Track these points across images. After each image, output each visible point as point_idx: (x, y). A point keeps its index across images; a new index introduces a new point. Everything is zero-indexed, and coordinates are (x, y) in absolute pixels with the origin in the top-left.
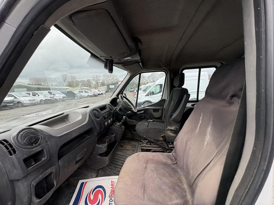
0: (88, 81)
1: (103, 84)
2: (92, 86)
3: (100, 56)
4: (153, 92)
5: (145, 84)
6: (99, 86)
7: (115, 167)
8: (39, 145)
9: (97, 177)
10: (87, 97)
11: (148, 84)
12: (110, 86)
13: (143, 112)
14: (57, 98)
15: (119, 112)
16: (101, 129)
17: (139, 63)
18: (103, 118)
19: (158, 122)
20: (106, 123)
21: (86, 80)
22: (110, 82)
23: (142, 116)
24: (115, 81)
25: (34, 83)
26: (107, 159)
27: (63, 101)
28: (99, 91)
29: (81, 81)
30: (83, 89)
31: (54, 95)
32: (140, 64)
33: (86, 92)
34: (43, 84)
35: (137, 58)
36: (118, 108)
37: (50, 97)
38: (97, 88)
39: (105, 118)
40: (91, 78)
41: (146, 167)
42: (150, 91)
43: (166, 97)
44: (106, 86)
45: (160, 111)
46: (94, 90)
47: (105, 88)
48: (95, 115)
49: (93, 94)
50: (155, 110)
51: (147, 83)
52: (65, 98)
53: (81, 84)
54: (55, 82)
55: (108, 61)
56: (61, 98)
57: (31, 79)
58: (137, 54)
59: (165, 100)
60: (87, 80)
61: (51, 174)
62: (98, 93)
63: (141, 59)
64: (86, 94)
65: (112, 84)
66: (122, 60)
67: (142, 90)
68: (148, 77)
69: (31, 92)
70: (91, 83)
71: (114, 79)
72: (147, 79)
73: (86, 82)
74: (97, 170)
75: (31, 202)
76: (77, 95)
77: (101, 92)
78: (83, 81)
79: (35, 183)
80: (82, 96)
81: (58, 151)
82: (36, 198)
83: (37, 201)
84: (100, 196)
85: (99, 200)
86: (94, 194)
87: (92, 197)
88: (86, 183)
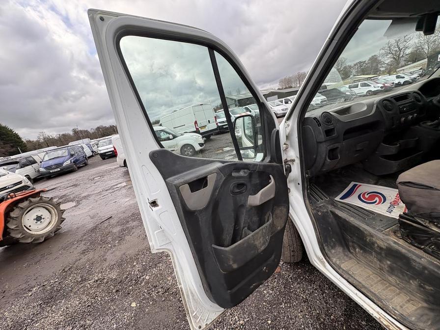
0: (374, 59)
1: (415, 58)
6: (403, 63)
8: (332, 124)
9: (376, 184)
10: (366, 95)
14: (314, 103)
16: (393, 126)
18: (398, 112)
20: (403, 119)
21: (366, 58)
25: (284, 87)
28: (398, 77)
29: (355, 65)
30: (359, 81)
33: (364, 85)
34: (293, 85)
38: (396, 71)
39: (402, 112)
40: (382, 51)
44: (426, 60)
46: (386, 77)
47: (422, 64)
48: (385, 107)
49: (381, 87)
52: (325, 103)
53: (354, 72)
56: (319, 102)
57: (281, 82)
60: (370, 59)
61: (337, 148)
62: (397, 81)
64: (365, 90)
69: (283, 99)
70: (379, 62)
73: (366, 64)
74: (378, 176)
75: (325, 159)
76: (345, 94)
77: (404, 77)
78: (360, 62)
79: (329, 148)
80: (355, 94)
81: (343, 133)
82: (329, 158)
83: (329, 160)
84: (377, 199)
85: (376, 201)
86: (369, 195)
87: (367, 196)
88: (360, 185)
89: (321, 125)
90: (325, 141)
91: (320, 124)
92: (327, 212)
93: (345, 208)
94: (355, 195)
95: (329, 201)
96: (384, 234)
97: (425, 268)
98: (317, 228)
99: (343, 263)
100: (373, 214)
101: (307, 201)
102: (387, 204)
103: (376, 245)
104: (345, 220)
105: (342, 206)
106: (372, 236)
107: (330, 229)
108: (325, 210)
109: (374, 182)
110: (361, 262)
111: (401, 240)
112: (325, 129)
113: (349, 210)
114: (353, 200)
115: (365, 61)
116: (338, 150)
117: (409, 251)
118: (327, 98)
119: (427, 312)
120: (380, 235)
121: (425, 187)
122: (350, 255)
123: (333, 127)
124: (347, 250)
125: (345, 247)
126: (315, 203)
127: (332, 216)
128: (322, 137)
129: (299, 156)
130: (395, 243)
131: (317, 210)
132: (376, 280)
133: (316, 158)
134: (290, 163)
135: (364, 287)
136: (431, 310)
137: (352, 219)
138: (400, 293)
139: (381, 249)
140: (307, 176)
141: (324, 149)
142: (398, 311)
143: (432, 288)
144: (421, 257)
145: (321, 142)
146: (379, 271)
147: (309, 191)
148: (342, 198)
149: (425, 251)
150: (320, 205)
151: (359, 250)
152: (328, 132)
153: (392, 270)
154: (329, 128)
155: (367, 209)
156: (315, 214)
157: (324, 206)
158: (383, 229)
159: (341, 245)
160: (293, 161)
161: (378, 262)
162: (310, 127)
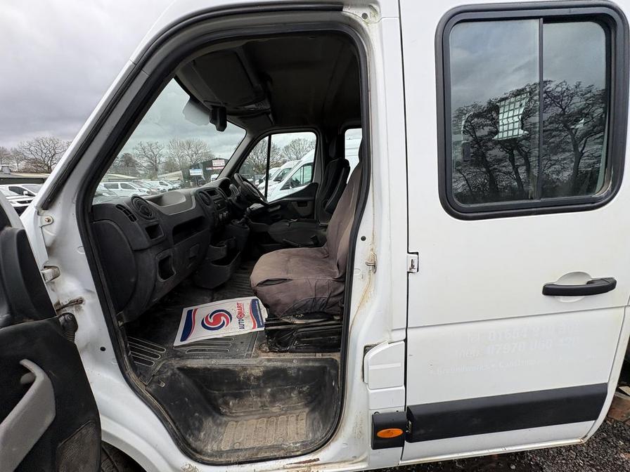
0: (128, 158)
1: (170, 167)
2: (141, 172)
3: (205, 101)
4: (297, 180)
5: (278, 165)
6: (161, 170)
7: (239, 291)
9: (212, 301)
11: (286, 164)
12: (191, 171)
13: (279, 207)
15: (237, 204)
16: (215, 224)
17: (268, 114)
18: (215, 207)
19: (306, 221)
20: (221, 216)
22: (189, 161)
23: (277, 216)
24: (204, 159)
26: (228, 269)
28: (161, 184)
30: (119, 180)
31: (30, 195)
32: (270, 116)
33: (124, 186)
35: (266, 106)
36: (233, 198)
37: (18, 202)
38: (157, 178)
39: (218, 208)
40: (135, 151)
41: (289, 260)
42: (291, 179)
43: (318, 180)
44: (181, 172)
45: (309, 204)
46: (149, 181)
47: (177, 175)
48: (204, 200)
50: (301, 203)
51: (284, 162)
54: (18, 161)
55: (218, 109)
58: (266, 101)
59: (316, 184)
61: (169, 257)
62: (161, 188)
63: (271, 108)
64: (128, 193)
65: (196, 166)
66: (242, 109)
67: (274, 179)
68: (285, 147)
70: (135, 162)
71: (200, 152)
72: (283, 154)
74: (213, 289)
75: (156, 280)
77: (167, 185)
79: (158, 259)
80: (118, 197)
81: (171, 232)
82: (162, 278)
83: (162, 280)
84: (223, 318)
85: (224, 322)
86: (212, 317)
87: (211, 321)
88: (196, 310)
89: (136, 219)
90: (150, 248)
91: (134, 217)
92: (174, 374)
93: (196, 350)
94: (198, 326)
95: (168, 354)
96: (253, 357)
97: (299, 369)
98: (166, 416)
99: (222, 440)
100: (230, 339)
101: (133, 376)
102: (235, 320)
103: (252, 378)
104: (206, 369)
105: (190, 351)
106: (244, 369)
107: (187, 399)
108: (169, 374)
109: (210, 298)
110: (238, 416)
111: (270, 354)
112: (146, 226)
113: (203, 350)
114: (200, 334)
116: (171, 261)
117: (282, 361)
119: (312, 416)
120: (252, 362)
121: (278, 282)
122: (225, 419)
123: (156, 223)
124: (217, 415)
125: (214, 413)
126: (147, 370)
127: (182, 376)
128: (143, 240)
129: (93, 288)
130: (269, 360)
131: (155, 382)
132: (263, 426)
133: (136, 283)
134: (69, 310)
135: (260, 449)
136: (313, 411)
137: (213, 361)
138: (288, 418)
139: (258, 378)
140: (121, 324)
141: (150, 260)
142: (298, 443)
143: (308, 387)
144: (291, 361)
145: (142, 250)
146: (261, 411)
147: (130, 353)
148: (183, 339)
149: (291, 351)
150: (158, 369)
151: (234, 401)
152: (152, 231)
153: (274, 398)
154: (151, 224)
155: (221, 336)
156: (155, 390)
157: (164, 366)
158: (249, 352)
159: (209, 414)
160: (78, 302)
161: (259, 399)
162: (113, 223)
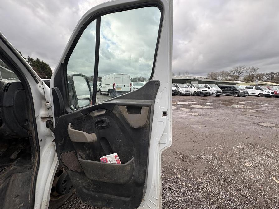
10: (258, 96)
14: (211, 92)
27: (218, 96)
29: (267, 74)
31: (208, 88)
49: (271, 93)
52: (219, 93)
56: (215, 92)
73: (277, 75)
76: (239, 91)
78: (272, 73)
80: (247, 93)
115: (276, 73)
118: (222, 90)
